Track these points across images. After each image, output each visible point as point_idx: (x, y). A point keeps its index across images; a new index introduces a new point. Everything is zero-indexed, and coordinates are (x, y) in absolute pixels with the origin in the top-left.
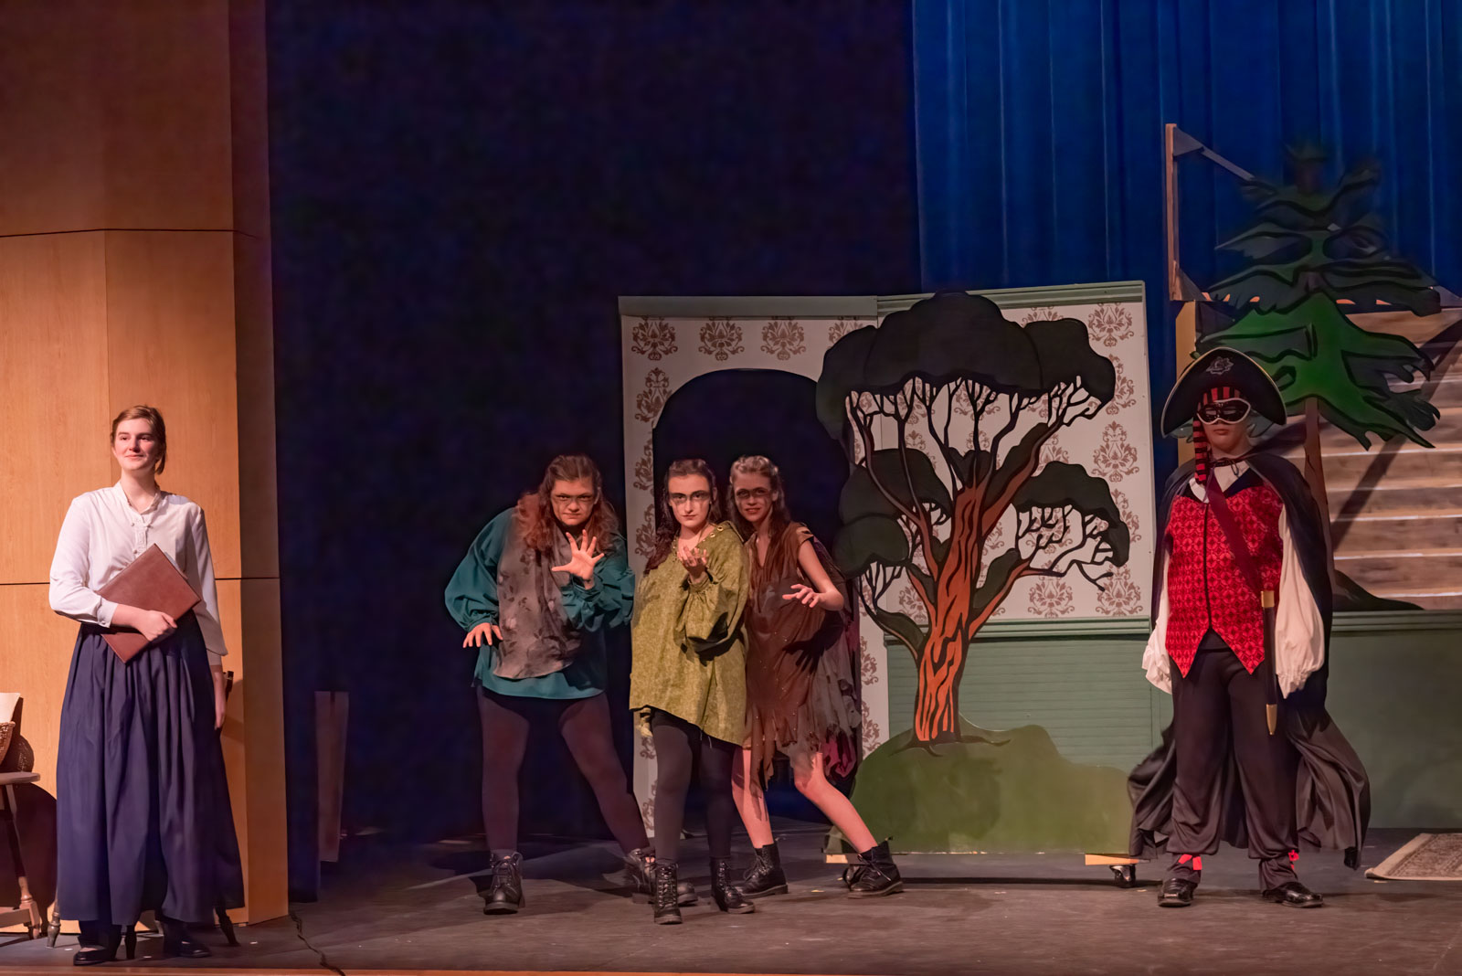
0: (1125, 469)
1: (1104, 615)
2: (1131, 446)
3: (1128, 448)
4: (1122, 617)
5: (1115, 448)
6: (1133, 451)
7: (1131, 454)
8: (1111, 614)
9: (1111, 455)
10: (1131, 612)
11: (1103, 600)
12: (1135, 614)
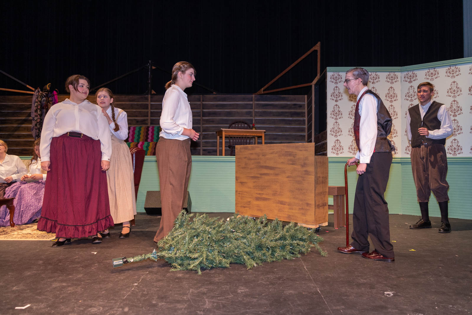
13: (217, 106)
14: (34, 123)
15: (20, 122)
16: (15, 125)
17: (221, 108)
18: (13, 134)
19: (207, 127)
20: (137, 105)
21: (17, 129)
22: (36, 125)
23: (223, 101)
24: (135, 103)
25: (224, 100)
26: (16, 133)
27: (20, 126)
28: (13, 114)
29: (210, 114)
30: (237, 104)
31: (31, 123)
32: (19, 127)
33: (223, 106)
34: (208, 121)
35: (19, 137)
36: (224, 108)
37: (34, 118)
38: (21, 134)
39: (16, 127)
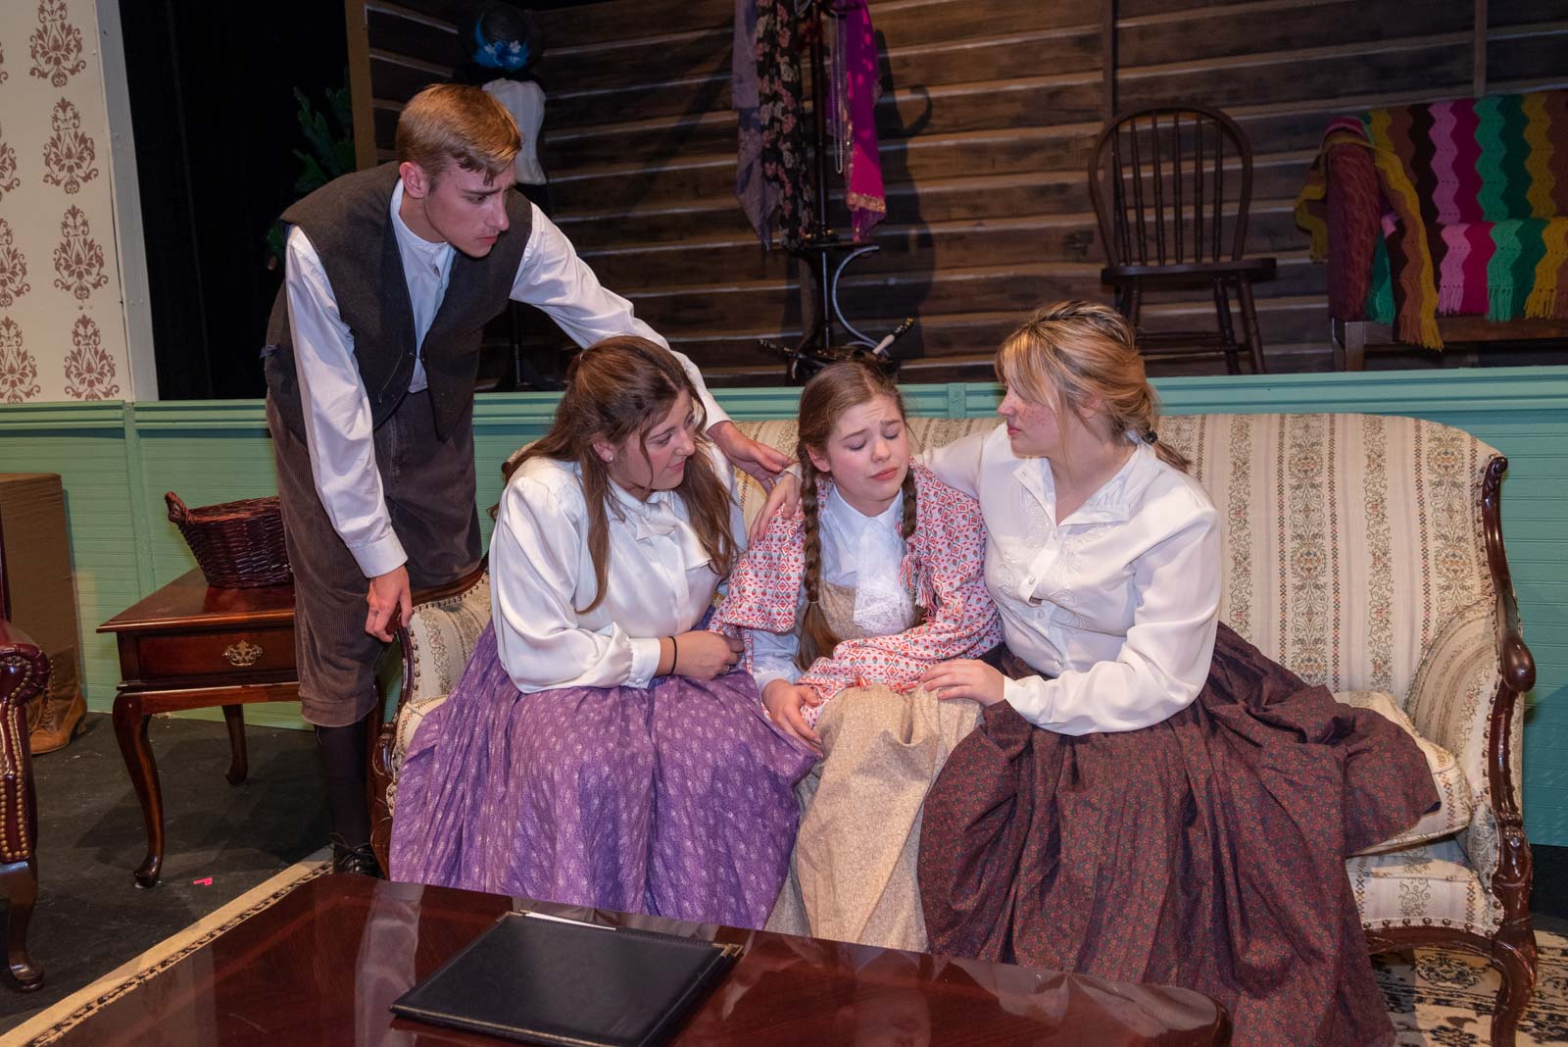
0: (81, 173)
1: (75, 399)
2: (87, 136)
3: (83, 140)
4: (94, 403)
5: (68, 141)
6: (89, 144)
7: (86, 148)
8: (83, 398)
9: (65, 151)
10: (106, 394)
11: (72, 376)
12: (110, 398)
14: (752, 143)
15: (653, 148)
16: (631, 170)
18: (624, 219)
21: (644, 189)
22: (771, 154)
26: (639, 212)
27: (655, 170)
28: (618, 108)
31: (733, 148)
32: (651, 178)
35: (654, 230)
37: (752, 110)
38: (666, 215)
39: (636, 178)
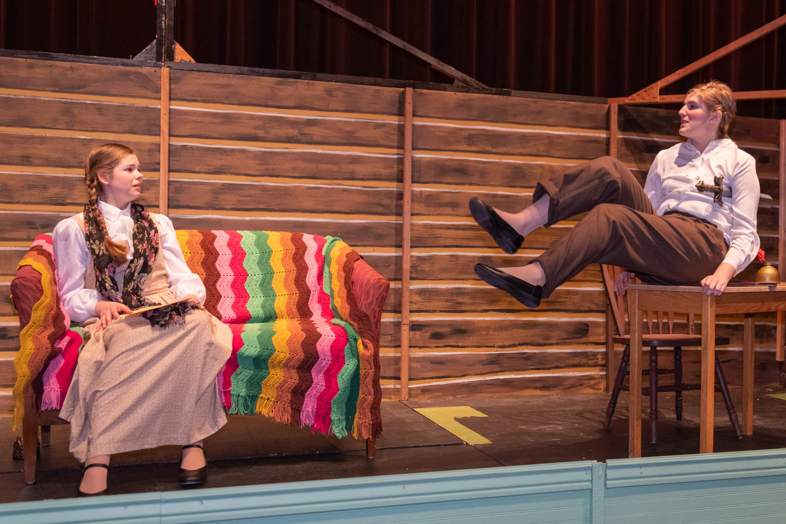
13: (472, 140)
17: (489, 149)
19: (431, 227)
20: (100, 109)
23: (495, 121)
24: (89, 99)
25: (499, 116)
29: (441, 172)
30: (550, 137)
33: (496, 142)
34: (433, 203)
36: (498, 150)
